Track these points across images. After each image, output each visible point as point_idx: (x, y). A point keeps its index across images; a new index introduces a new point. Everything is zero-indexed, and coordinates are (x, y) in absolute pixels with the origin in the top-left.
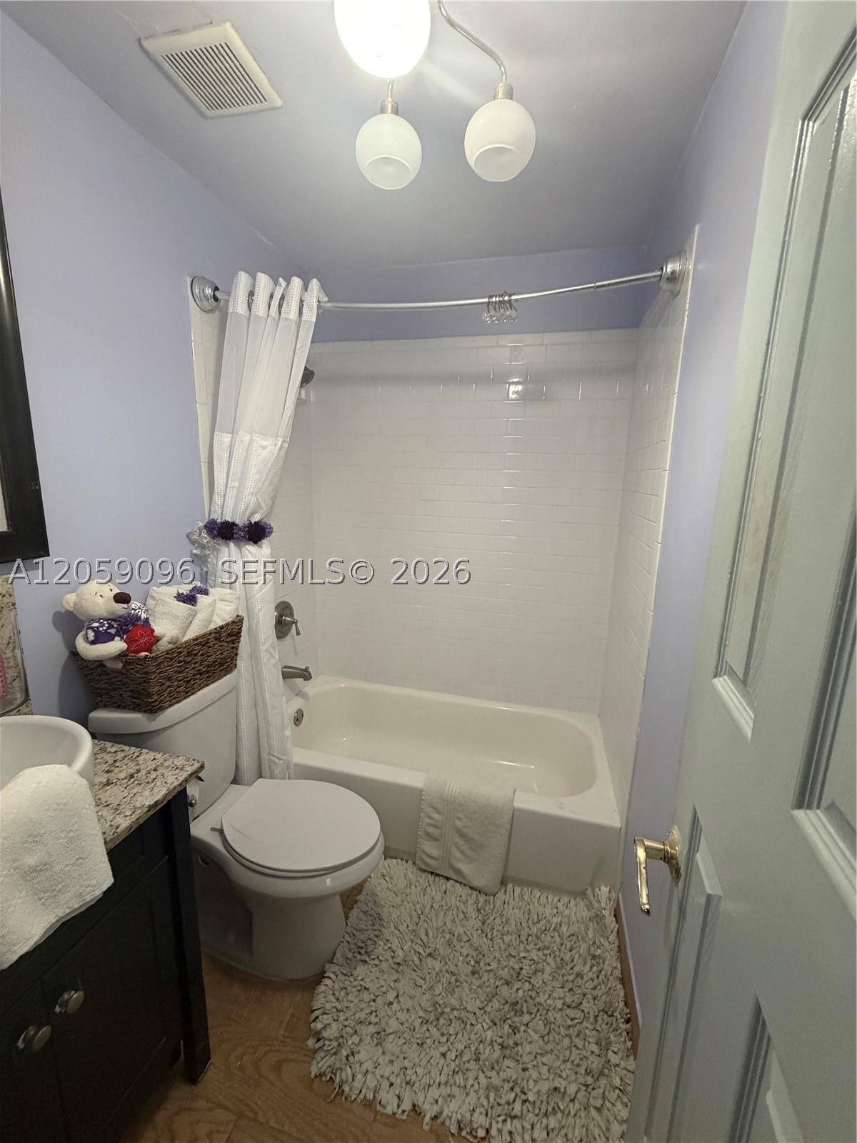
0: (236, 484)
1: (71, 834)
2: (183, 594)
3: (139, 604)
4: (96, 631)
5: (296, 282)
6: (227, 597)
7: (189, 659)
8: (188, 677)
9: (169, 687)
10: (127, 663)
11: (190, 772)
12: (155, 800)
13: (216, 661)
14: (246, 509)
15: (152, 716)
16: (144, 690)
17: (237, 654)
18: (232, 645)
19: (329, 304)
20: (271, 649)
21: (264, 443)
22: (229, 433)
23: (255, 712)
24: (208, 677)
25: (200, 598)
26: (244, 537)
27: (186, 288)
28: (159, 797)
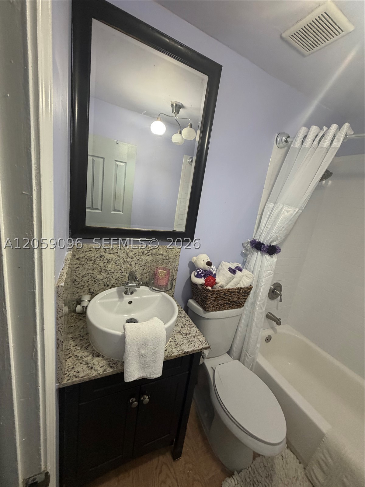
0: (269, 227)
1: (155, 350)
2: (231, 268)
3: (215, 267)
4: (198, 272)
5: (334, 127)
6: (249, 276)
7: (224, 296)
8: (221, 303)
9: (213, 304)
10: (203, 289)
11: (203, 347)
12: (188, 351)
13: (235, 301)
14: (271, 238)
15: (205, 312)
16: (205, 301)
17: (245, 301)
18: (244, 297)
19: (353, 136)
20: (262, 305)
21: (288, 210)
22: (273, 203)
23: (246, 328)
24: (230, 306)
25: (238, 272)
26: (266, 251)
27: (274, 139)
28: (189, 350)
